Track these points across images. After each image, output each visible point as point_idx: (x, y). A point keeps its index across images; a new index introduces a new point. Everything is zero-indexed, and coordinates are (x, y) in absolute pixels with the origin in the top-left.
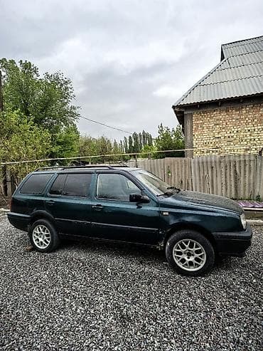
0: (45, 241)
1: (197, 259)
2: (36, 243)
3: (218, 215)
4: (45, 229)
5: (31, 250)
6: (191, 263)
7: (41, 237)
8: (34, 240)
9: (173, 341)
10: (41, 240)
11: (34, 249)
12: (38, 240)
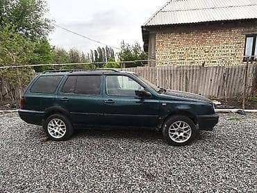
0: (61, 131)
1: (185, 134)
2: (51, 134)
3: (200, 104)
4: (60, 122)
5: (47, 140)
6: (181, 137)
7: (56, 129)
8: (49, 132)
9: (188, 184)
10: (56, 131)
11: (50, 139)
12: (53, 131)
